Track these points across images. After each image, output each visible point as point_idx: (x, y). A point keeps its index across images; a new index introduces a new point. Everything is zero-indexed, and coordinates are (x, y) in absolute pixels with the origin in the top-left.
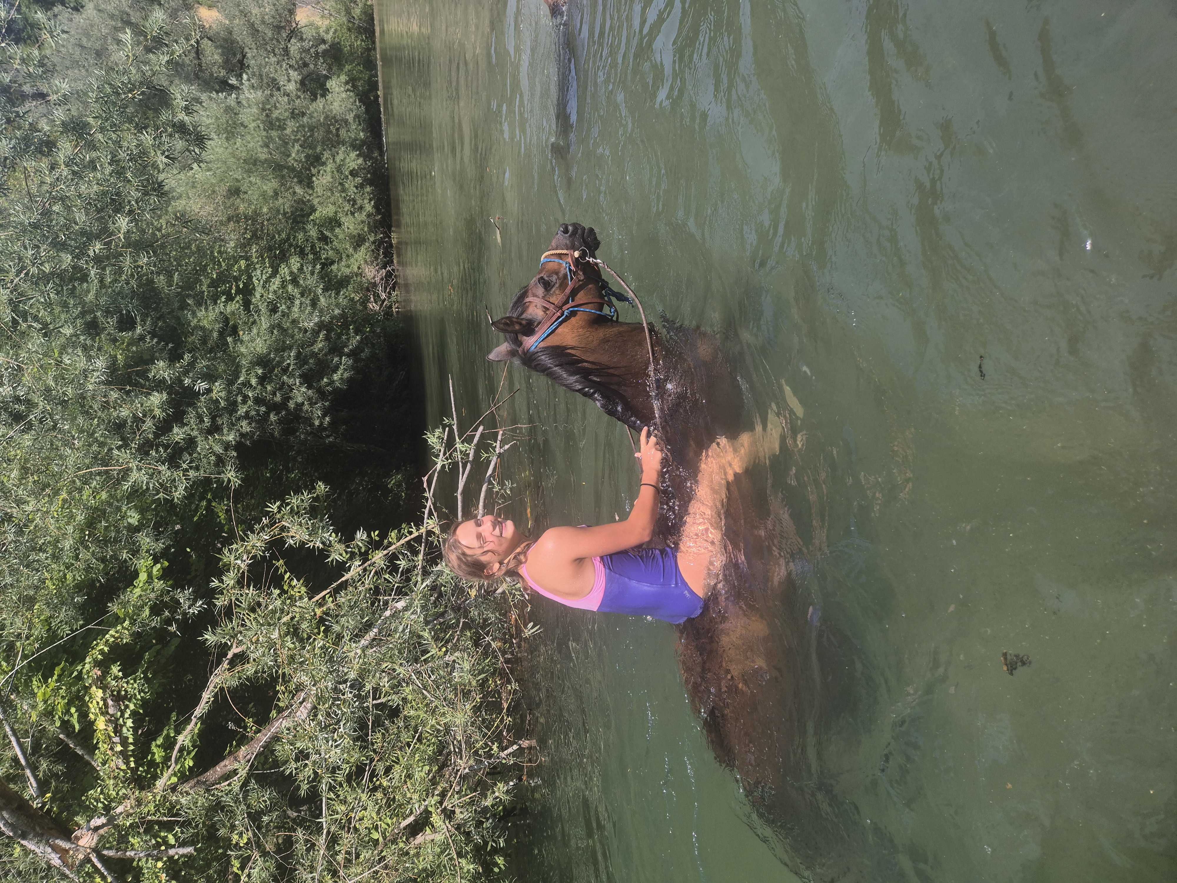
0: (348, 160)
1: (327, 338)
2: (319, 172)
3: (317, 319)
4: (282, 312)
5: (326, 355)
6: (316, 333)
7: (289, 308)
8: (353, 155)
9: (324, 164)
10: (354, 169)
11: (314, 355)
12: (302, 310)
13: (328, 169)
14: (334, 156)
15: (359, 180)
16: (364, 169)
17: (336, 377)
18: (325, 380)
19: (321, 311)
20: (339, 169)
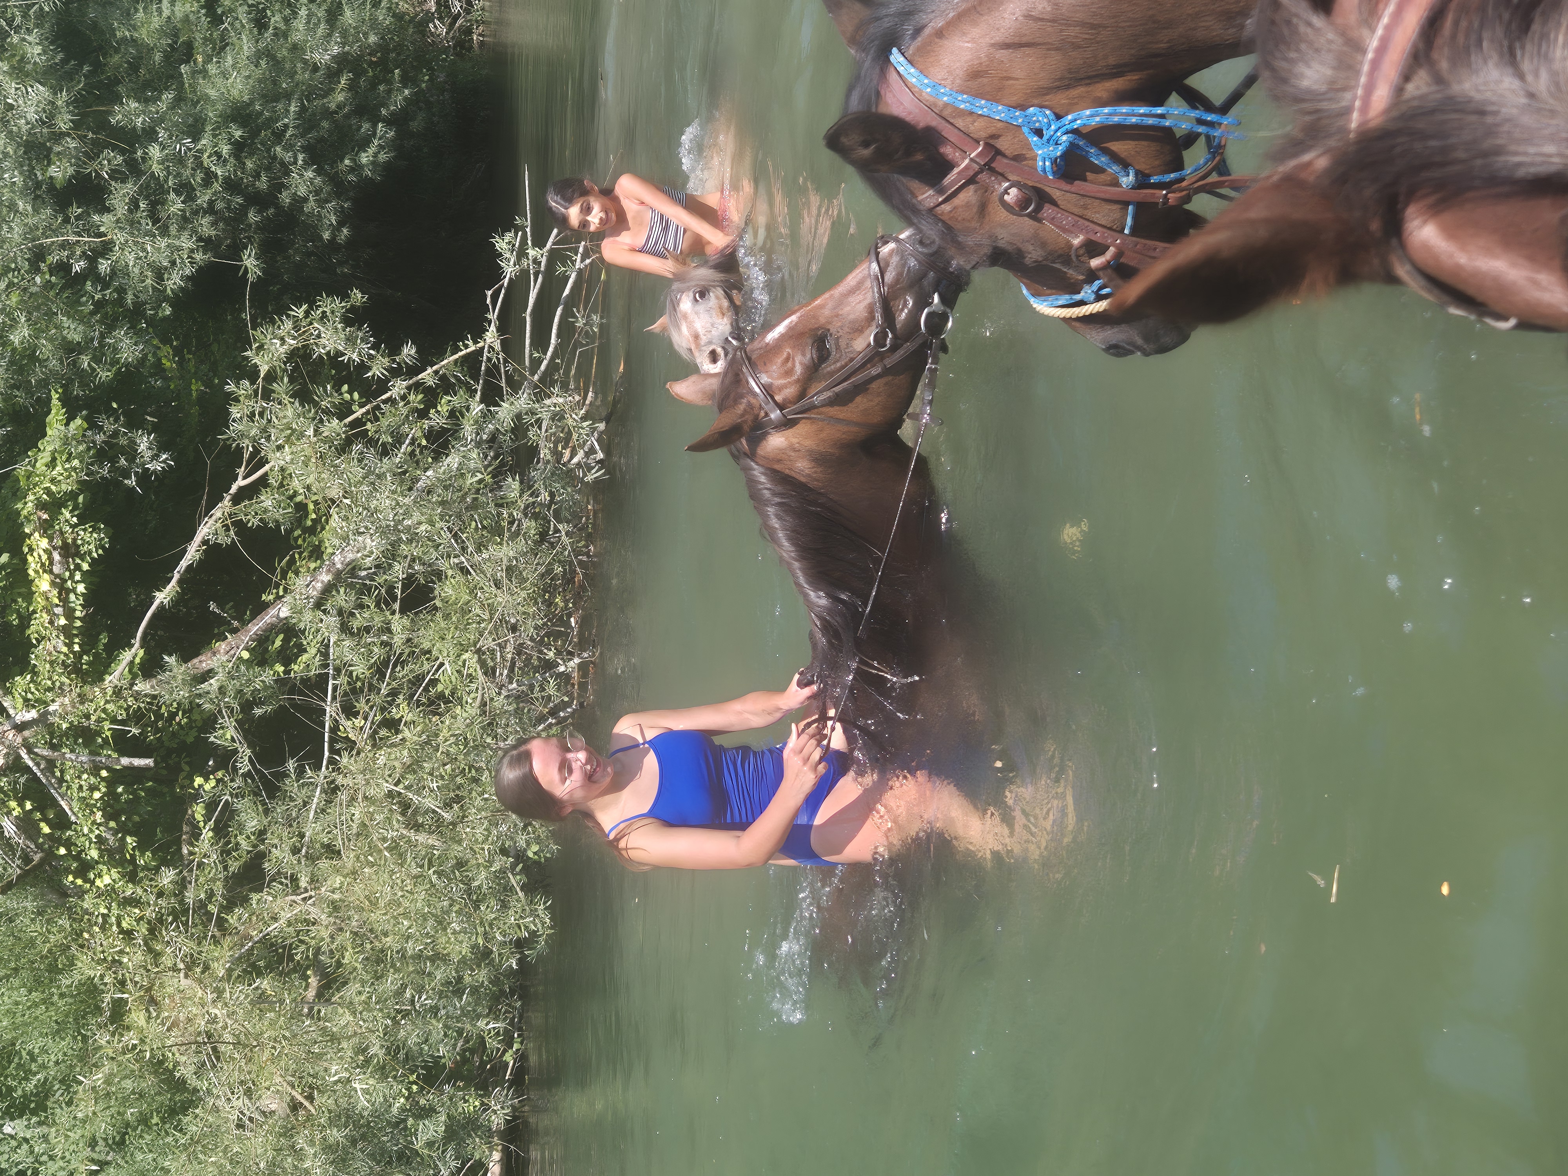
1: (352, 87)
3: (336, 50)
4: (276, 28)
5: (347, 116)
6: (333, 75)
7: (286, 20)
11: (328, 114)
12: (311, 29)
17: (365, 158)
18: (347, 162)
19: (344, 34)
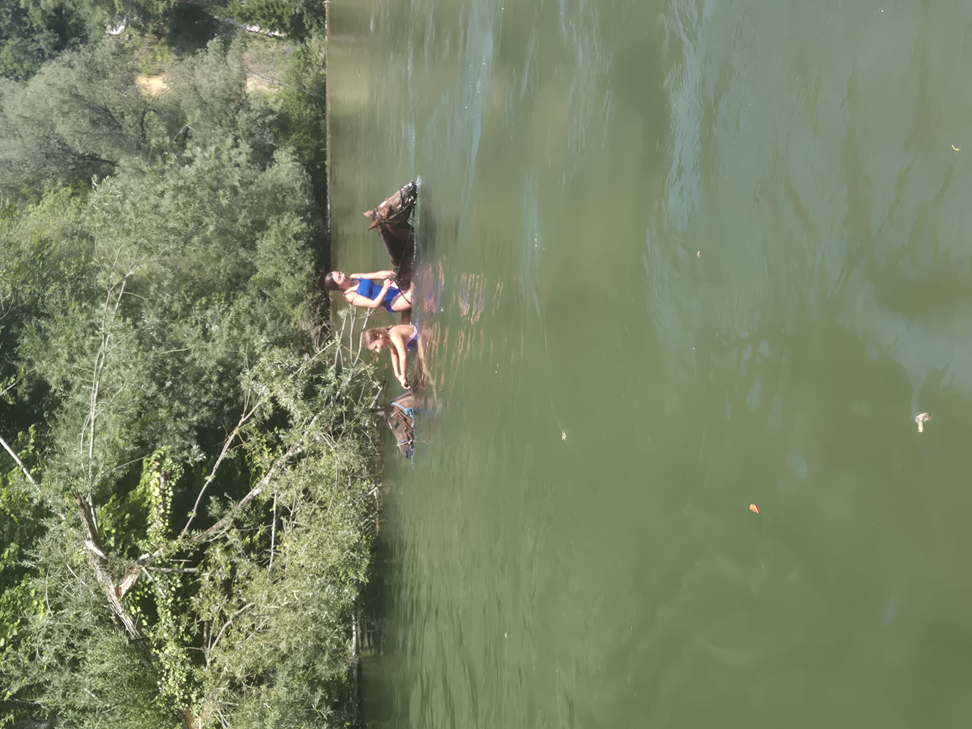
0: (292, 225)
2: (263, 236)
8: (297, 220)
9: (268, 228)
10: (297, 233)
13: (273, 233)
14: (278, 221)
15: (301, 243)
16: (307, 233)
20: (283, 233)
